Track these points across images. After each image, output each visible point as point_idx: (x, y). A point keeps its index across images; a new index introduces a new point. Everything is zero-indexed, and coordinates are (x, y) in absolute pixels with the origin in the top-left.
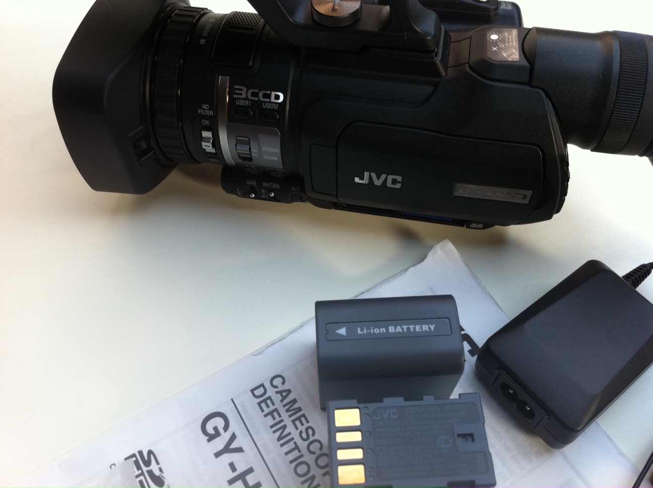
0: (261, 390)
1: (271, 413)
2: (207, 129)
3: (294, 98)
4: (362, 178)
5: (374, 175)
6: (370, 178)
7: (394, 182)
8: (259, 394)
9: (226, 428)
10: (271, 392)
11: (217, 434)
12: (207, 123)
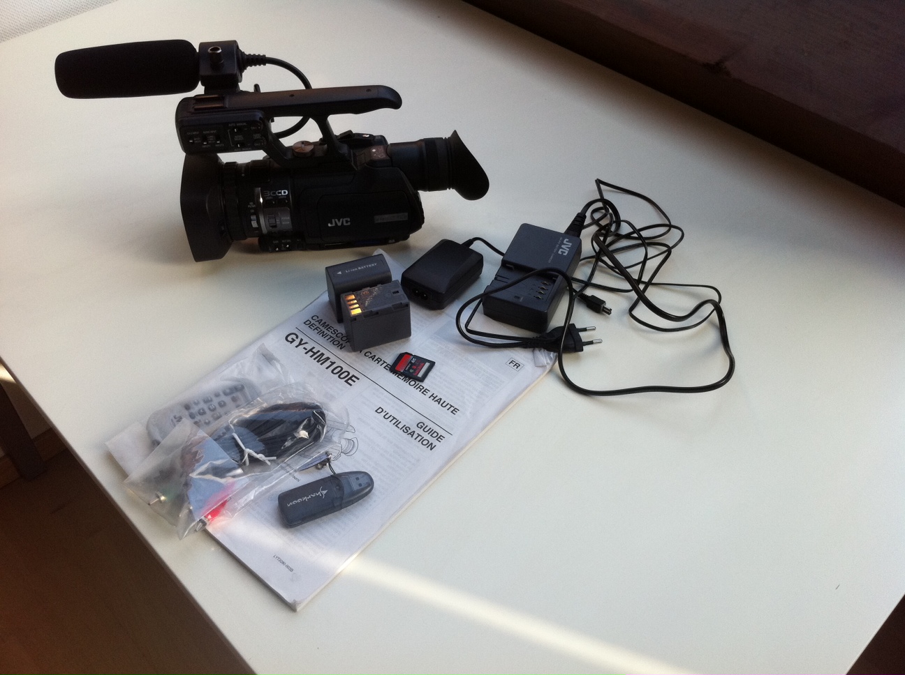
0: (308, 322)
1: (316, 329)
2: (253, 214)
3: (293, 192)
4: (332, 224)
5: (336, 220)
6: (335, 222)
7: (347, 222)
8: (309, 324)
9: (297, 337)
10: (313, 322)
11: (294, 340)
12: (253, 211)
